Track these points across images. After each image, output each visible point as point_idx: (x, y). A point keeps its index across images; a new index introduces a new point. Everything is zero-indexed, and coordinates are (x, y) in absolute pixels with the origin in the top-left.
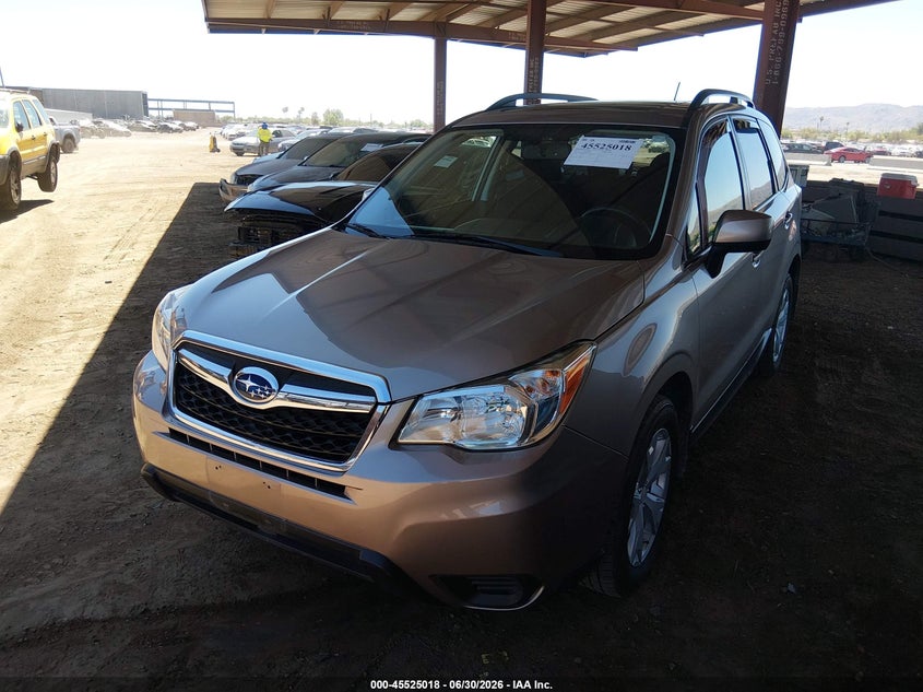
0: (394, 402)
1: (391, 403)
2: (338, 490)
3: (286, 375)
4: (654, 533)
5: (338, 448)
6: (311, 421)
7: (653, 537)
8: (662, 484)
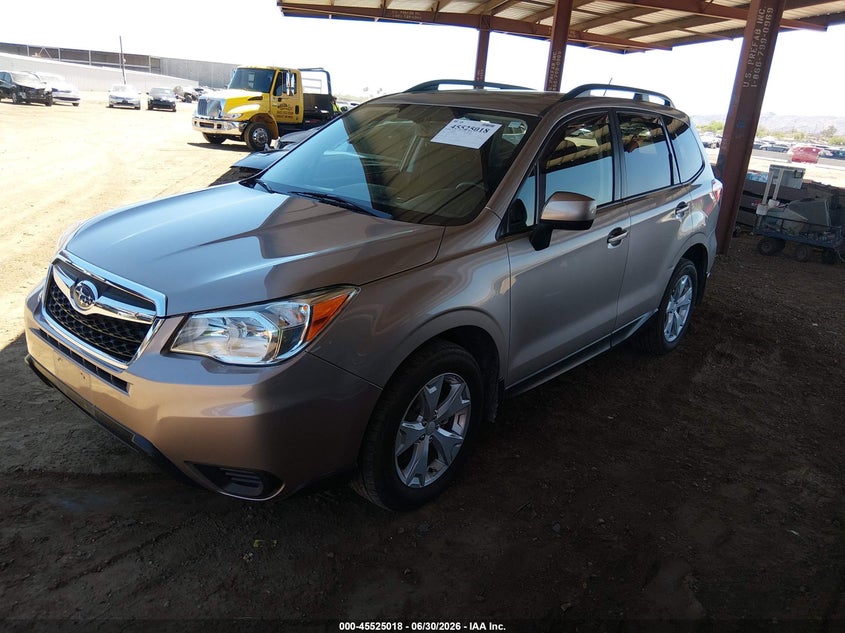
0: (169, 317)
1: (166, 318)
2: (122, 385)
3: (105, 289)
4: (446, 464)
5: (128, 351)
6: (127, 330)
7: (446, 468)
8: (462, 423)
